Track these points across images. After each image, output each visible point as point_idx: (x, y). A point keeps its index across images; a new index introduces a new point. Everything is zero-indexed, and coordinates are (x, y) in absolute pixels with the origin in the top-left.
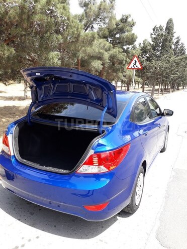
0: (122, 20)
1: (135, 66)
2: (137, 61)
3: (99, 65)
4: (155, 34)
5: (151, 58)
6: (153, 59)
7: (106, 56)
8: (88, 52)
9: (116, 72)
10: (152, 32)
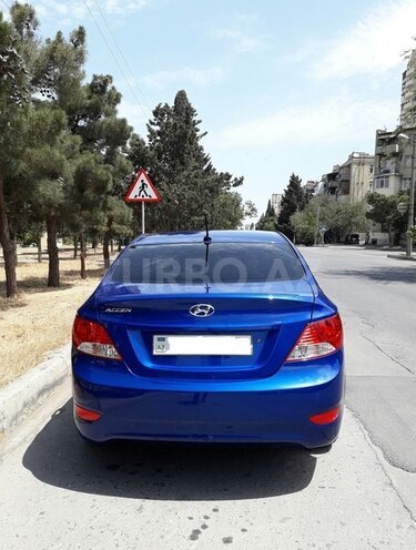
0: (92, 87)
1: (143, 193)
2: (146, 181)
3: (58, 191)
4: (158, 124)
5: (157, 179)
6: (161, 180)
7: (70, 169)
8: (34, 159)
9: (91, 210)
10: (153, 118)
